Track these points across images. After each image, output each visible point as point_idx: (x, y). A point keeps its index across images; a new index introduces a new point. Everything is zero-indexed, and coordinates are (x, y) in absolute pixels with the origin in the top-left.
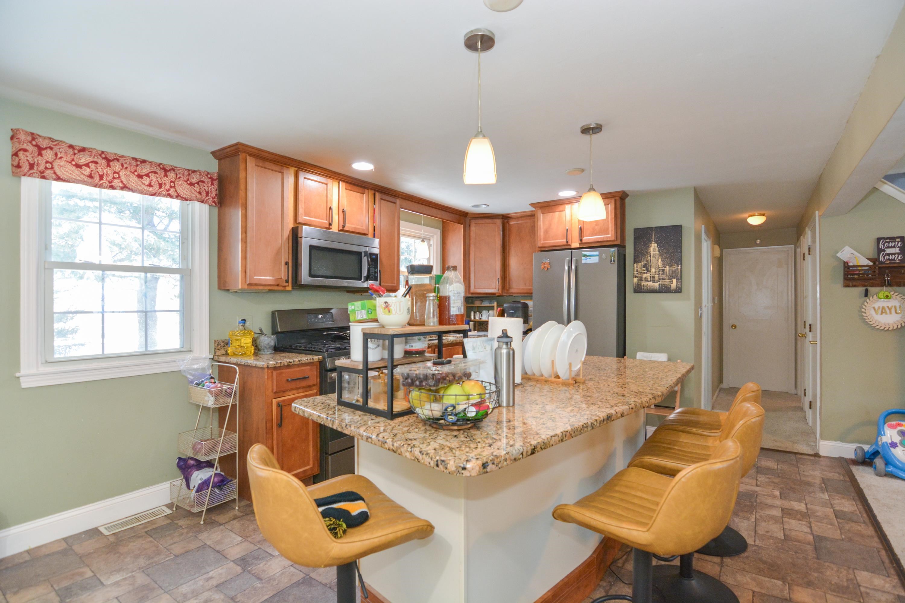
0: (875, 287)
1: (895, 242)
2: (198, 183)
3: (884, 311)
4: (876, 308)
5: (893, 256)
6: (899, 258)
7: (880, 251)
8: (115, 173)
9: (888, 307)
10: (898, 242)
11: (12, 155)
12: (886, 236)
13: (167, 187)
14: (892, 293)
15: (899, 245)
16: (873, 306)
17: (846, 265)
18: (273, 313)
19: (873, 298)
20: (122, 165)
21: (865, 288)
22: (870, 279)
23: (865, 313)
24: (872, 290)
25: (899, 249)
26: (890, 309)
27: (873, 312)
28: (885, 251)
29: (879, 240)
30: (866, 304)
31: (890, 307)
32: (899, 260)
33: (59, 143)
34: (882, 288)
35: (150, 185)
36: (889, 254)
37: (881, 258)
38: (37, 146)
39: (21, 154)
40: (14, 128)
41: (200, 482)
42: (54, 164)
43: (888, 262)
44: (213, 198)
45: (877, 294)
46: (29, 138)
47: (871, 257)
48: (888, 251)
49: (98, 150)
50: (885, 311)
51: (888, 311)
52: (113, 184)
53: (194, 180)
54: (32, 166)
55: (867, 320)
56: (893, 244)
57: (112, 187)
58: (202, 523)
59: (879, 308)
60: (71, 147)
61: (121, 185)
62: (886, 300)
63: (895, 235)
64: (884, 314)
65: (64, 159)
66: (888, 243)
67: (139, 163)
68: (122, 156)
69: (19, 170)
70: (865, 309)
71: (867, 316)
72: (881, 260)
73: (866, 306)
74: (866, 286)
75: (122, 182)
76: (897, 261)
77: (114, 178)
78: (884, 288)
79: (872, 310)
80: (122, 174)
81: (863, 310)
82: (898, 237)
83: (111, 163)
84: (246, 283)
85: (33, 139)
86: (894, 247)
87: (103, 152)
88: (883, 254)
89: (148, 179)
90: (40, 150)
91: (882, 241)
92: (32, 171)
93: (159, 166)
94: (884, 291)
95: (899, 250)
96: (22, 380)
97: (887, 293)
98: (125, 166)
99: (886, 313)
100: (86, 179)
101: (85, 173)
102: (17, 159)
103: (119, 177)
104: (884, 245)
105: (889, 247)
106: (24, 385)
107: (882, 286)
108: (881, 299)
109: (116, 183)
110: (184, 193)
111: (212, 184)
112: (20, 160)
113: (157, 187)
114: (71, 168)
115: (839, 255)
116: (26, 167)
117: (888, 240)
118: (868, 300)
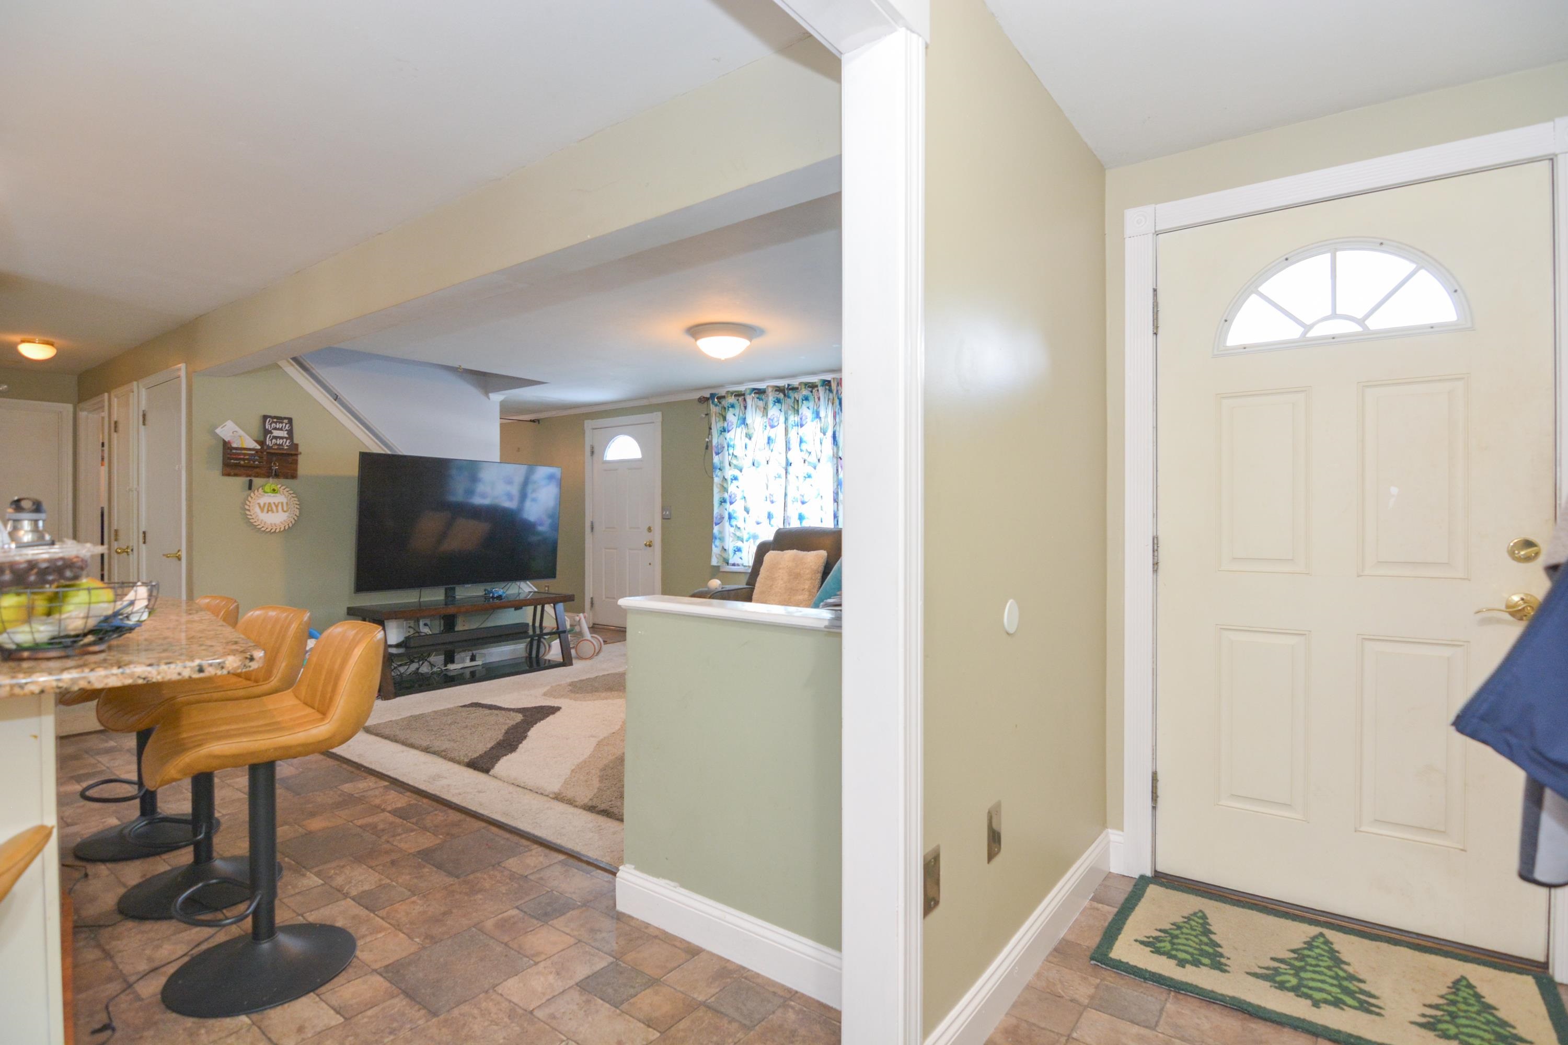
0: (261, 477)
1: (282, 423)
3: (270, 509)
4: (262, 505)
5: (281, 441)
6: (287, 444)
7: (267, 432)
9: (274, 503)
10: (286, 424)
12: (273, 415)
14: (279, 486)
15: (287, 428)
16: (258, 501)
17: (226, 445)
19: (258, 491)
21: (249, 478)
22: (257, 467)
23: (249, 510)
24: (257, 481)
25: (286, 432)
26: (277, 506)
27: (257, 510)
28: (272, 433)
29: (265, 417)
30: (249, 498)
31: (276, 503)
32: (287, 446)
34: (267, 479)
36: (276, 438)
37: (268, 442)
43: (276, 447)
45: (263, 486)
47: (256, 439)
48: (276, 433)
50: (272, 508)
51: (274, 508)
55: (252, 521)
56: (281, 425)
59: (265, 504)
62: (272, 495)
63: (283, 416)
64: (270, 512)
66: (276, 423)
70: (249, 506)
71: (251, 515)
72: (267, 443)
73: (250, 502)
74: (250, 476)
76: (286, 448)
78: (271, 479)
79: (257, 506)
81: (247, 507)
82: (285, 418)
86: (281, 429)
88: (270, 436)
91: (268, 419)
94: (271, 483)
95: (287, 434)
97: (273, 486)
99: (273, 512)
104: (271, 424)
105: (275, 429)
107: (268, 477)
108: (267, 493)
115: (218, 431)
117: (275, 420)
118: (252, 494)
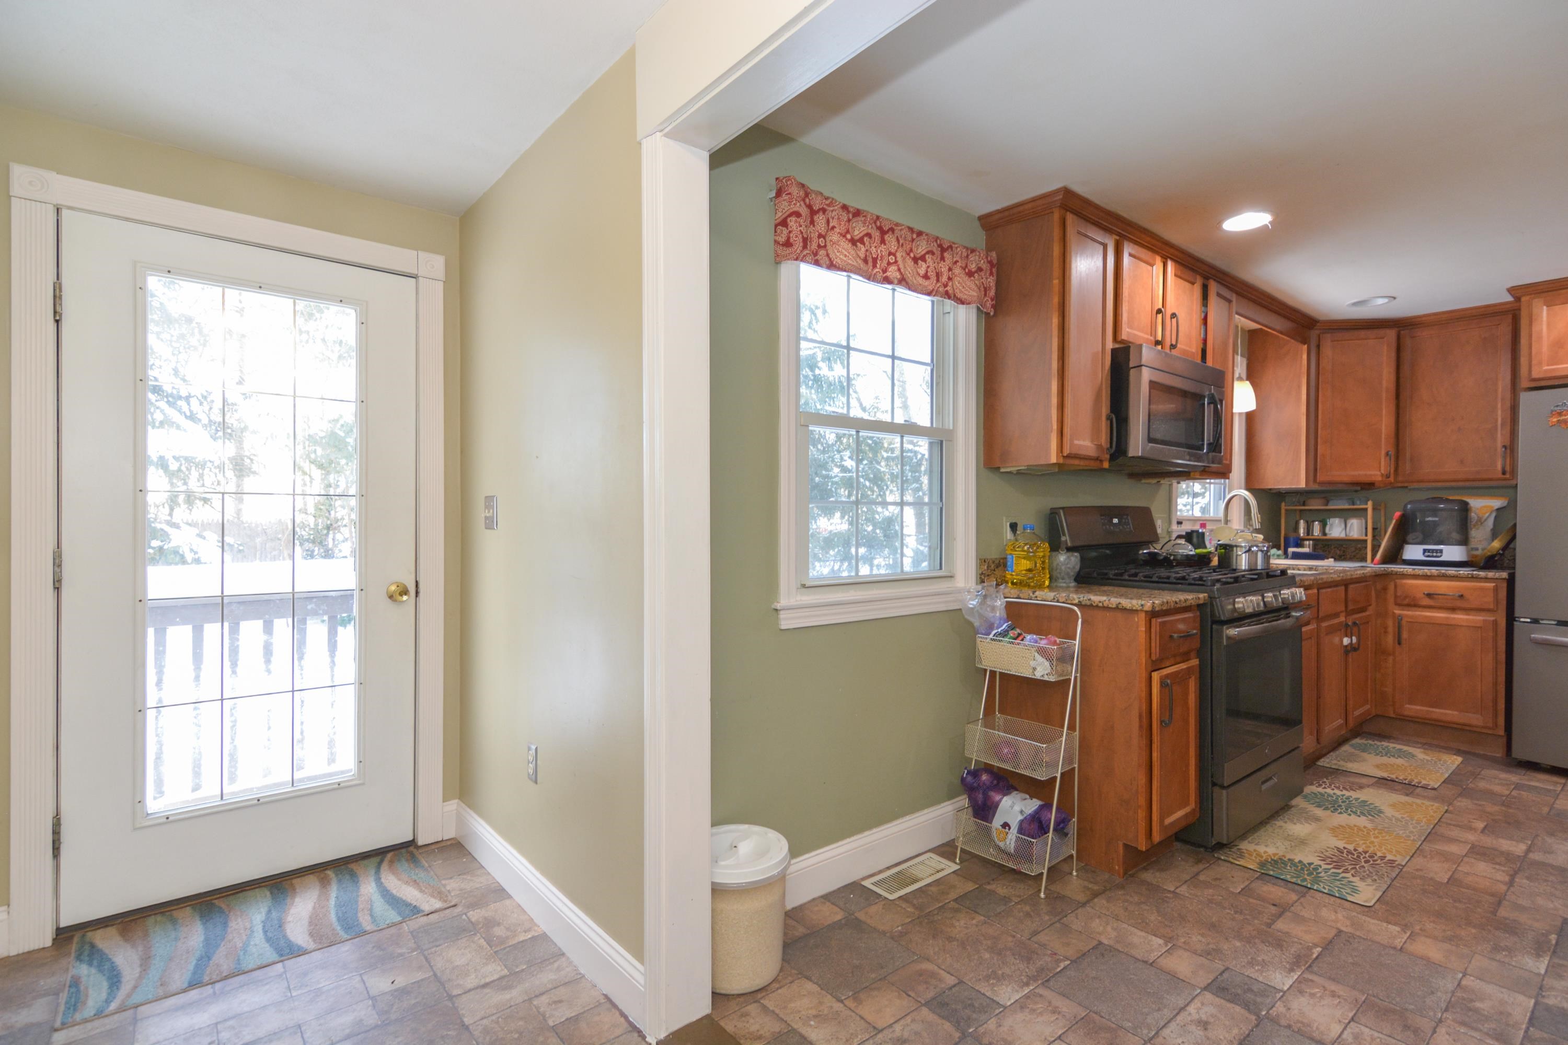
2: (976, 272)
8: (890, 254)
11: (776, 226)
13: (944, 279)
18: (1054, 512)
20: (898, 240)
33: (832, 202)
35: (926, 277)
38: (809, 207)
39: (792, 222)
40: (781, 175)
41: (1020, 817)
42: (827, 238)
44: (992, 300)
46: (802, 193)
49: (872, 214)
52: (888, 274)
53: (973, 267)
54: (805, 241)
57: (887, 280)
58: (1042, 895)
60: (845, 207)
61: (898, 275)
65: (837, 230)
67: (915, 236)
68: (897, 225)
69: (789, 250)
75: (899, 270)
77: (889, 264)
80: (899, 255)
83: (886, 237)
84: (1062, 452)
85: (807, 195)
87: (878, 217)
89: (924, 266)
90: (813, 213)
92: (805, 252)
93: (936, 241)
96: (782, 615)
98: (901, 242)
100: (862, 265)
101: (860, 255)
102: (785, 231)
103: (896, 262)
106: (784, 625)
109: (892, 272)
110: (961, 292)
111: (991, 274)
112: (790, 232)
113: (934, 278)
114: (845, 245)
116: (798, 245)
